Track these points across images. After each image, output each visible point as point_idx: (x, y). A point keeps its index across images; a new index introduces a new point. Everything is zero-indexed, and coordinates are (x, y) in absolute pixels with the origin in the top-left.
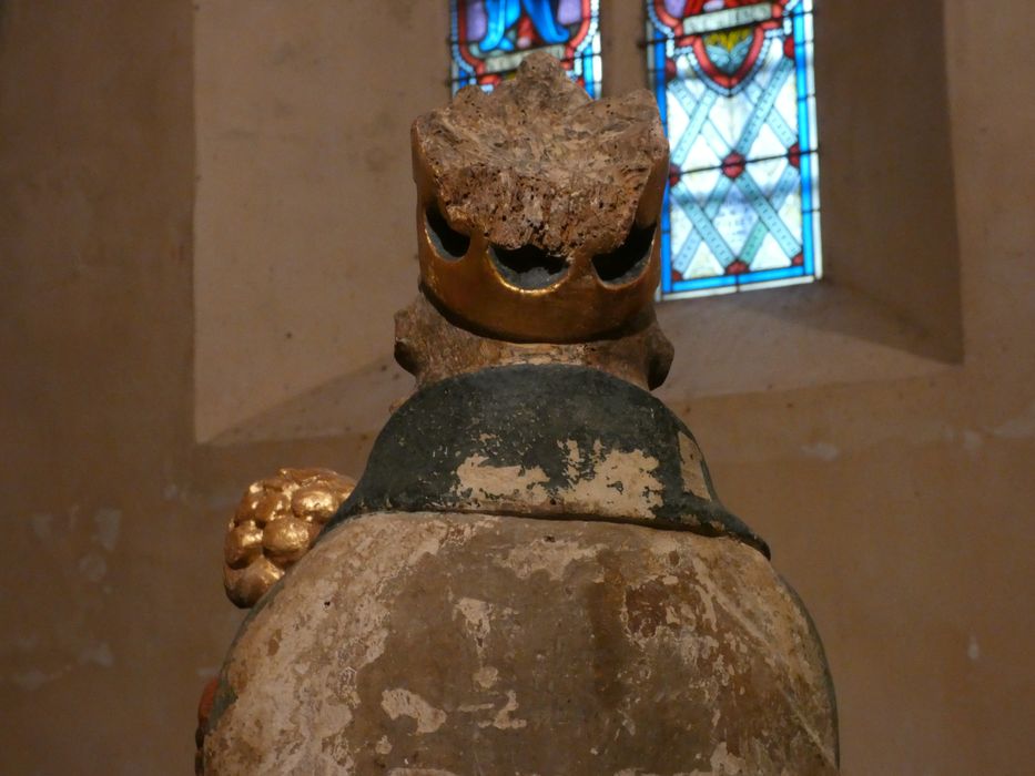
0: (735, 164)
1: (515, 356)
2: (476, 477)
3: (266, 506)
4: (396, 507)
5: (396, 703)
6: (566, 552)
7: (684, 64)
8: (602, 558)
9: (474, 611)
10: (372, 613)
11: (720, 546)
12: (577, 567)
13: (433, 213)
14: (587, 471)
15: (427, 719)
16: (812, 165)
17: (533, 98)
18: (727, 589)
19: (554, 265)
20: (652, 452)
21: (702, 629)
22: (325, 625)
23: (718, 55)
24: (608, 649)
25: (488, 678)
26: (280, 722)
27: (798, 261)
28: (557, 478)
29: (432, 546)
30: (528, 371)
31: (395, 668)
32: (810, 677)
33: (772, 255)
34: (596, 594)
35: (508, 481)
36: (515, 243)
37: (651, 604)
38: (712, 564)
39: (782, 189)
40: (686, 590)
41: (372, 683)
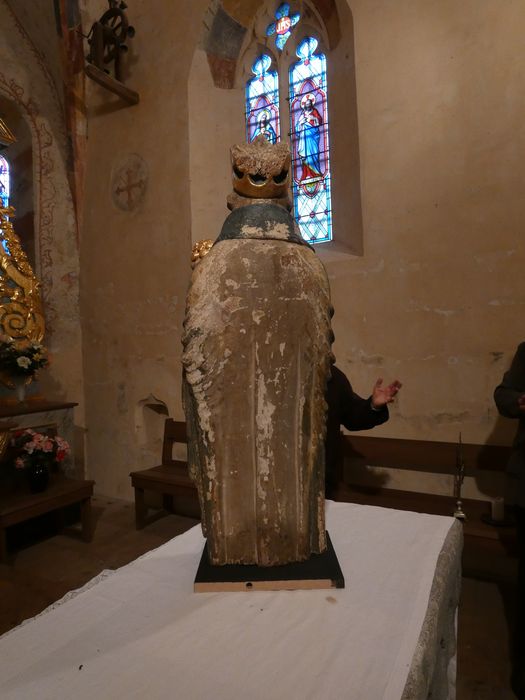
0: (313, 214)
1: (255, 201)
2: (246, 230)
3: (199, 247)
4: (228, 238)
5: (229, 282)
6: (268, 247)
7: (301, 192)
8: (276, 248)
9: (246, 261)
10: (223, 262)
11: (303, 247)
12: (270, 251)
13: (235, 169)
14: (272, 228)
15: (236, 286)
16: (330, 214)
17: (259, 144)
18: (305, 256)
19: (264, 179)
20: (287, 224)
21: (299, 265)
22: (213, 266)
23: (309, 189)
24: (277, 270)
25: (250, 276)
26: (203, 288)
27: (327, 236)
28: (265, 230)
29: (236, 247)
30: (257, 205)
31: (228, 275)
32: (324, 279)
33: (321, 235)
34: (274, 256)
35: (253, 231)
36: (254, 173)
37: (287, 259)
38: (301, 251)
39: (324, 220)
40: (295, 256)
41: (223, 278)
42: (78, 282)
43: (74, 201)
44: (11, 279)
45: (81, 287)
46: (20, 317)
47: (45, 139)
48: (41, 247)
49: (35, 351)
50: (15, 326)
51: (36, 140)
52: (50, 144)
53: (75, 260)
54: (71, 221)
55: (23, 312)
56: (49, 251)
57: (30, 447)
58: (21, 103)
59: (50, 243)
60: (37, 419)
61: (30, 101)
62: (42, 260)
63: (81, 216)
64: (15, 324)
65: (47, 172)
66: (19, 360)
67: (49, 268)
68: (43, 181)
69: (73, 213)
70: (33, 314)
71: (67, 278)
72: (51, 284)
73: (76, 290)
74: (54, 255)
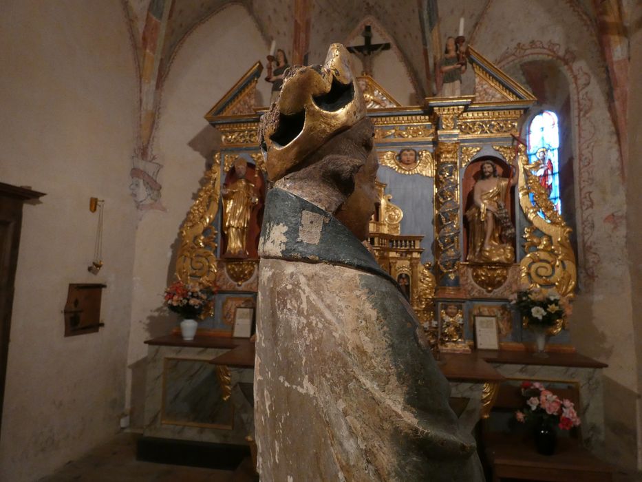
42: (624, 222)
43: (618, 133)
44: (537, 229)
45: (628, 226)
46: (548, 265)
47: (581, 81)
48: (581, 190)
49: (551, 302)
50: (542, 274)
51: (574, 85)
52: (587, 84)
53: (621, 197)
54: (614, 155)
55: (550, 259)
56: (590, 193)
57: (534, 403)
58: (558, 58)
59: (591, 184)
60: (555, 373)
61: (567, 51)
62: (582, 203)
63: (625, 147)
64: (542, 272)
65: (586, 112)
66: (534, 310)
67: (590, 210)
68: (582, 123)
69: (616, 146)
70: (562, 262)
71: (612, 218)
72: (593, 226)
73: (622, 231)
74: (595, 196)
